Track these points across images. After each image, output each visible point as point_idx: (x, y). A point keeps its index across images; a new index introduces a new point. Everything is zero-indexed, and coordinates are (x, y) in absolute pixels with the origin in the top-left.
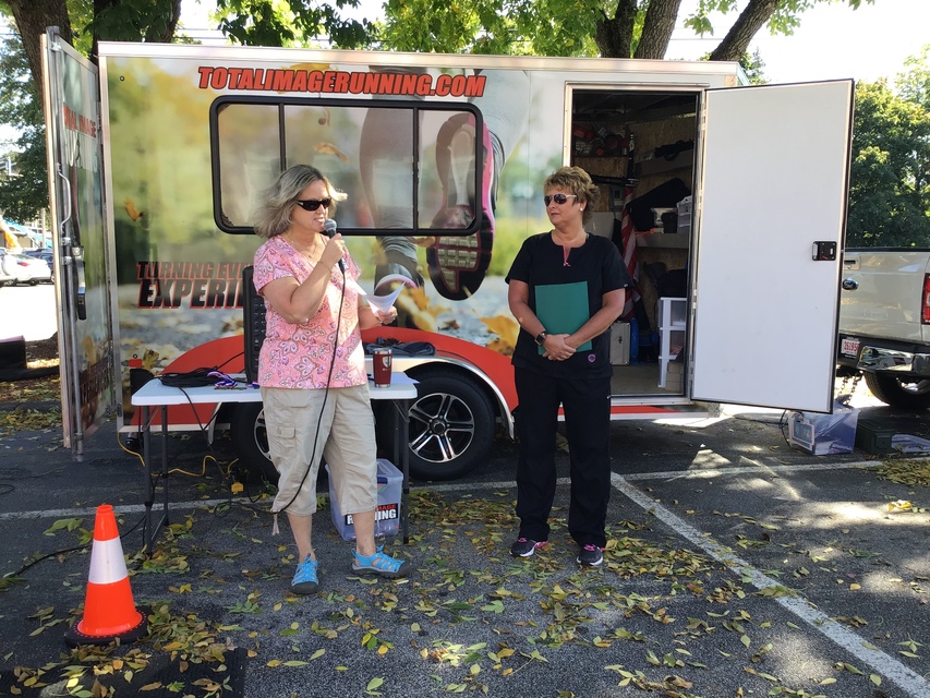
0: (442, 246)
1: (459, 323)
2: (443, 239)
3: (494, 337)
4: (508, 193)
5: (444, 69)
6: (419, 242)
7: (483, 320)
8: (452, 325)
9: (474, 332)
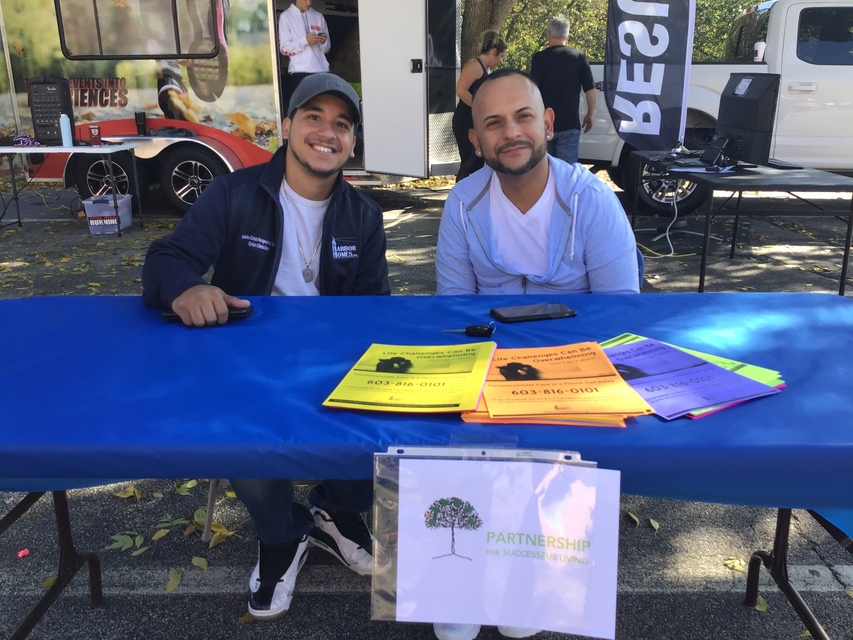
0: (197, 66)
1: (212, 117)
2: (196, 61)
3: (236, 126)
4: (234, 29)
6: (182, 63)
7: (228, 115)
8: (208, 119)
9: (222, 123)
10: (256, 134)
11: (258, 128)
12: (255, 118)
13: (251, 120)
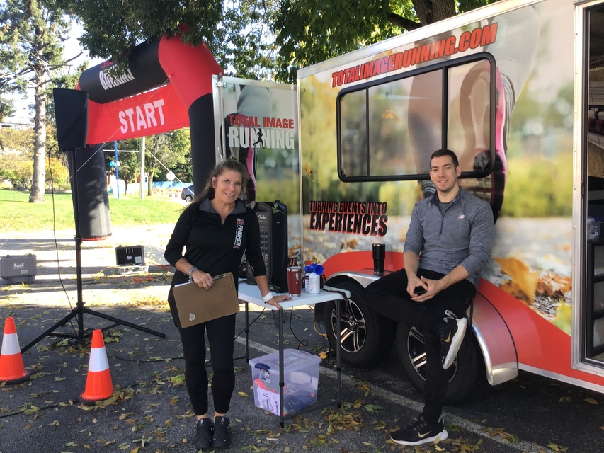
3: (507, 278)
4: (518, 133)
5: (464, 27)
7: (497, 259)
9: (488, 270)
10: (537, 294)
11: (540, 285)
12: (538, 268)
13: (531, 270)
